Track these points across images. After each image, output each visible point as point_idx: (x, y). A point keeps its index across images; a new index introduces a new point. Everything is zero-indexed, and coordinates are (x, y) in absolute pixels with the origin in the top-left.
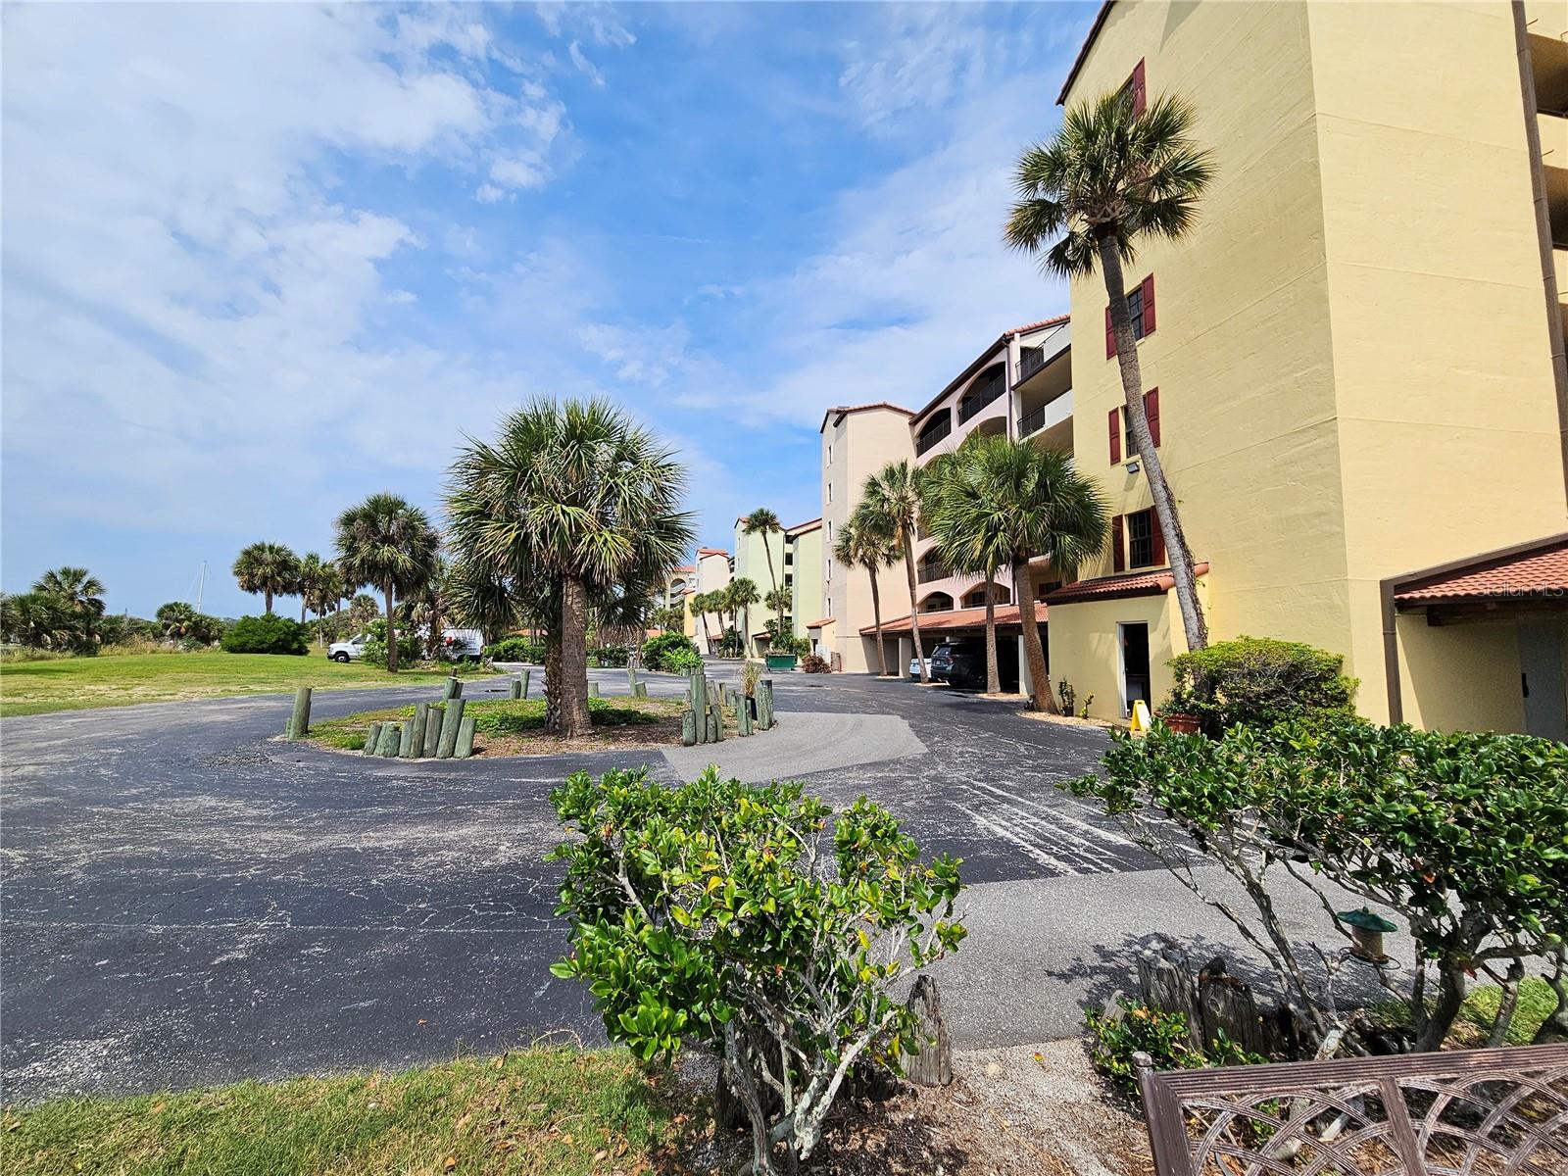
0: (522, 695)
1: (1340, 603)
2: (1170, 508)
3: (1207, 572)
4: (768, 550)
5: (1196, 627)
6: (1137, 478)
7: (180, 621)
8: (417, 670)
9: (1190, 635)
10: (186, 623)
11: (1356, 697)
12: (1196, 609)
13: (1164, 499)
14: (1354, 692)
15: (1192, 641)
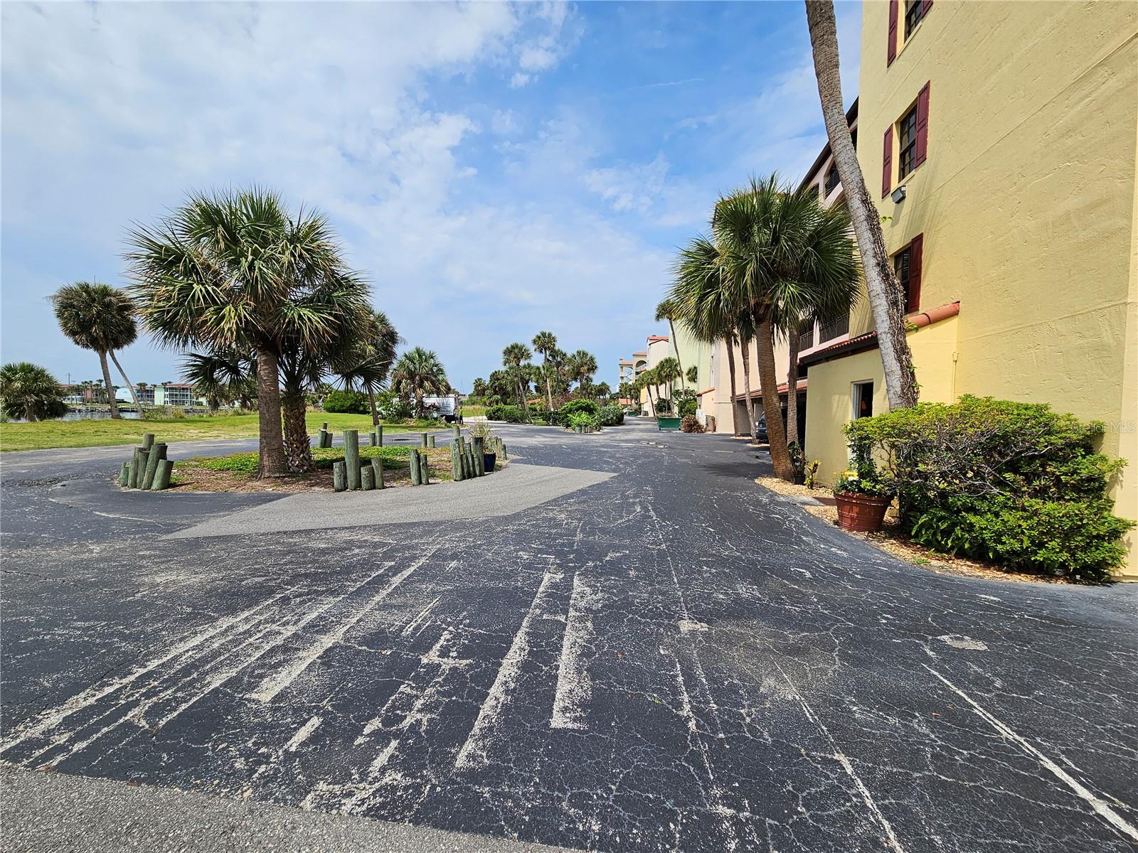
0: (378, 444)
1: (1111, 341)
2: (871, 229)
3: (956, 313)
4: (673, 334)
5: (898, 384)
6: (903, 207)
7: (327, 394)
8: (404, 425)
9: (891, 395)
10: (329, 395)
11: (1118, 487)
12: (900, 361)
13: (863, 218)
14: (1115, 480)
15: (893, 403)
